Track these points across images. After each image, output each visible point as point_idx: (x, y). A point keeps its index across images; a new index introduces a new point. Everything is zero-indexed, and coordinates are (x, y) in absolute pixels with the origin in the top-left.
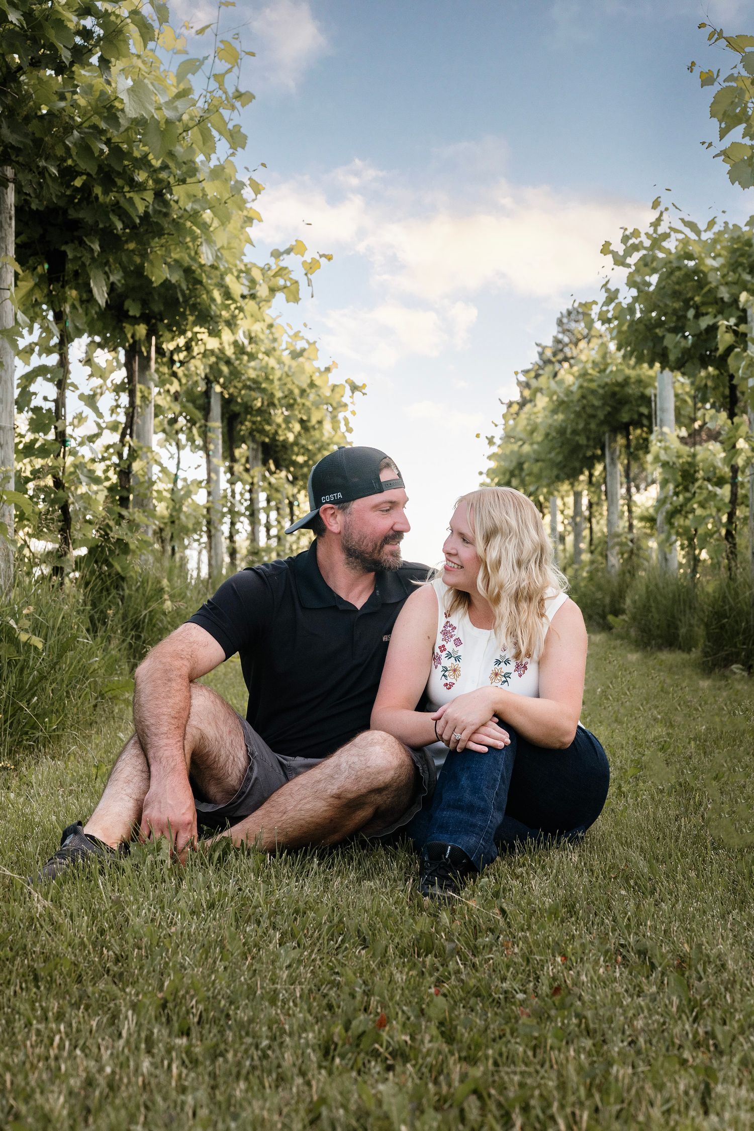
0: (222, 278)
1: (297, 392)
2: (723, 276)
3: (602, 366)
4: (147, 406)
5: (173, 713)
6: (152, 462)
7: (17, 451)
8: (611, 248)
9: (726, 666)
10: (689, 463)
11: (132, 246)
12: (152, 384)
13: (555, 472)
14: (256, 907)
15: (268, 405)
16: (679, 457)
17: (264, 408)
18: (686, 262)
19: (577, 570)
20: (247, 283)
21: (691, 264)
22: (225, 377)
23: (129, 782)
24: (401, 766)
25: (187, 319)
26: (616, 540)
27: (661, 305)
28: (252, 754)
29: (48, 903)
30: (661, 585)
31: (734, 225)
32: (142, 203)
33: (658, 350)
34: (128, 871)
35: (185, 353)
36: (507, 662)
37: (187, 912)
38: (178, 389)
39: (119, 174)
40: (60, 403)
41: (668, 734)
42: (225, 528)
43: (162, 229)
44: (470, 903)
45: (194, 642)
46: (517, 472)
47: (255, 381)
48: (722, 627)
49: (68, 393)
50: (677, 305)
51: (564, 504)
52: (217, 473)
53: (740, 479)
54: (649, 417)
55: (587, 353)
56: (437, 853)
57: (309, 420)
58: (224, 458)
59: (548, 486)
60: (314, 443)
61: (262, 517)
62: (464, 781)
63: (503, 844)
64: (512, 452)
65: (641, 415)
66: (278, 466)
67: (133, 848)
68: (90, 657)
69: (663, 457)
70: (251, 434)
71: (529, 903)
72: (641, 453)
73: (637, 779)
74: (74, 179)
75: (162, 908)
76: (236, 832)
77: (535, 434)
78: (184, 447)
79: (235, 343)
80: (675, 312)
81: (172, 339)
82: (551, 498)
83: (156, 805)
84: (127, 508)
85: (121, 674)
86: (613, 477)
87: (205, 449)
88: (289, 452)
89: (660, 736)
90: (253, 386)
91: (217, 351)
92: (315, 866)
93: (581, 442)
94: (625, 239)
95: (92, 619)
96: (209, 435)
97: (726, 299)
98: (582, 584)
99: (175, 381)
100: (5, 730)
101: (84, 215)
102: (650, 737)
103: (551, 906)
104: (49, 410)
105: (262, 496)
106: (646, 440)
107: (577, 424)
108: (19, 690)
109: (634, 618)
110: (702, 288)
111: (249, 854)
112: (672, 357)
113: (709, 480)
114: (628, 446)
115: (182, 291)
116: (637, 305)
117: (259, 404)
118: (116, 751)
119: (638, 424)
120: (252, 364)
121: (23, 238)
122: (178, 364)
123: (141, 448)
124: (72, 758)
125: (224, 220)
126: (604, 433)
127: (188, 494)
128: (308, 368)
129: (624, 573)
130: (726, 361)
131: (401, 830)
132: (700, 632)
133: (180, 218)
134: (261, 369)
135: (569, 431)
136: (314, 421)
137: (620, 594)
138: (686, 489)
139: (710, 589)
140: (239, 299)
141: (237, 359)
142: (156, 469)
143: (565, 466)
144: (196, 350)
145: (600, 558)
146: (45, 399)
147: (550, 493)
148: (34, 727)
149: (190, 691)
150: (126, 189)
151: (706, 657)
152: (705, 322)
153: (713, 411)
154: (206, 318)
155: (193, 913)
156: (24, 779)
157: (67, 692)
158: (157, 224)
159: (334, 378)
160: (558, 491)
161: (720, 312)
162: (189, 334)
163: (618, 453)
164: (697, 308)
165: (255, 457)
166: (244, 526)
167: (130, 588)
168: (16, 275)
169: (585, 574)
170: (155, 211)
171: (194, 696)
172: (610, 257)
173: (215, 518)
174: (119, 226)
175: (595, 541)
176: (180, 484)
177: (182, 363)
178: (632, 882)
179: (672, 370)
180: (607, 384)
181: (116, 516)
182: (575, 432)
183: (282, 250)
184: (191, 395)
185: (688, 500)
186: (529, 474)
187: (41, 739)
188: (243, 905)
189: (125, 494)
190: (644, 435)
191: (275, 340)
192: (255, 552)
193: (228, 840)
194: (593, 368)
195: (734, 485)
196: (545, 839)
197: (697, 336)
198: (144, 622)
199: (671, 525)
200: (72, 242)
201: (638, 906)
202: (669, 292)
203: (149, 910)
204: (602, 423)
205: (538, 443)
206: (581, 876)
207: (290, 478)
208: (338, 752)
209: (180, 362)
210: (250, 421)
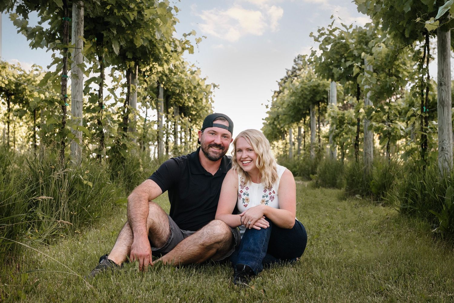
0: (164, 44)
1: (192, 87)
2: (355, 46)
3: (309, 79)
4: (135, 93)
5: (142, 213)
6: (136, 114)
7: (83, 110)
8: (313, 35)
9: (354, 195)
10: (341, 117)
11: (129, 32)
12: (136, 84)
13: (291, 119)
14: (171, 288)
15: (181, 92)
16: (338, 115)
17: (180, 93)
18: (341, 40)
19: (299, 157)
20: (173, 46)
21: (344, 41)
22: (165, 81)
23: (125, 239)
24: (227, 233)
25: (150, 60)
26: (314, 146)
27: (332, 57)
28: (172, 229)
29: (92, 286)
30: (330, 163)
31: (360, 27)
32: (132, 16)
33: (331, 74)
34: (123, 274)
35: (150, 72)
36: (267, 196)
37: (144, 290)
38: (147, 86)
39: (124, 4)
40: (101, 91)
41: (331, 222)
42: (165, 139)
43: (141, 25)
44: (252, 287)
45: (150, 186)
46: (277, 119)
47: (176, 83)
48: (353, 180)
49: (104, 88)
50: (338, 57)
51: (295, 131)
52: (162, 118)
53: (361, 123)
54: (327, 99)
55: (304, 73)
56: (240, 268)
57: (197, 98)
58: (164, 112)
59: (288, 124)
60: (199, 107)
61: (179, 135)
62: (251, 240)
63: (266, 265)
64: (275, 111)
65: (324, 98)
66: (185, 116)
67: (125, 265)
68: (111, 189)
69: (332, 114)
70: (175, 103)
71: (274, 288)
72: (324, 112)
73: (318, 239)
74: (106, 7)
75: (135, 288)
76: (164, 258)
77: (284, 105)
78: (149, 108)
79: (169, 69)
80: (337, 59)
81: (145, 67)
82: (290, 129)
83: (136, 248)
84: (126, 132)
85: (123, 196)
86: (313, 122)
87: (157, 109)
88: (190, 110)
89: (328, 223)
90: (176, 85)
91: (162, 71)
92: (194, 272)
93: (301, 108)
94: (319, 31)
95: (112, 175)
96: (159, 103)
97: (356, 55)
98: (301, 162)
99: (146, 84)
100: (78, 218)
101: (110, 20)
102: (324, 223)
103: (282, 289)
104: (96, 94)
105: (179, 127)
106: (326, 107)
107: (300, 101)
108: (83, 203)
109: (320, 176)
110: (347, 51)
111: (169, 267)
112: (336, 77)
113: (349, 124)
114: (319, 110)
115: (148, 49)
116: (323, 57)
117: (178, 92)
118: (120, 225)
119: (323, 101)
120: (175, 76)
121: (87, 28)
122: (147, 77)
123: (132, 109)
124: (103, 229)
125: (165, 22)
126: (310, 105)
127: (150, 126)
128: (197, 78)
129: (316, 158)
130: (356, 79)
131: (227, 259)
132: (345, 181)
133: (147, 21)
134: (179, 78)
135: (296, 103)
136: (199, 98)
137: (315, 167)
138: (341, 127)
139: (349, 165)
140: (170, 52)
141: (170, 74)
142: (138, 117)
143: (295, 117)
144: (154, 71)
145: (307, 153)
146: (95, 90)
147: (289, 127)
148: (89, 217)
149: (148, 205)
150: (127, 10)
151: (347, 191)
152: (348, 64)
153: (351, 97)
154: (157, 59)
155: (147, 290)
156: (85, 237)
157: (102, 203)
158: (139, 23)
159: (207, 82)
160: (292, 126)
161: (354, 60)
162: (151, 65)
163: (315, 112)
164: (345, 58)
165: (177, 112)
166: (172, 138)
167: (127, 163)
168: (84, 43)
169: (302, 158)
170: (138, 18)
171: (150, 207)
172: (313, 38)
173: (160, 135)
174: (124, 24)
175: (306, 146)
176: (147, 122)
177: (148, 76)
178: (314, 280)
179: (335, 81)
180: (311, 86)
181: (122, 135)
182: (299, 104)
183: (187, 34)
184: (152, 88)
185: (341, 131)
186: (281, 120)
187: (91, 221)
188: (166, 287)
189: (126, 126)
190: (325, 106)
191: (184, 67)
192: (176, 148)
193: (161, 262)
194: (306, 80)
195: (359, 126)
196: (282, 263)
197: (345, 69)
198: (132, 176)
199: (335, 141)
200: (106, 30)
201: (315, 289)
202: (335, 52)
203: (130, 289)
204: (309, 101)
205: (285, 108)
206: (295, 277)
207: (190, 120)
208: (203, 228)
209: (148, 75)
210: (174, 98)
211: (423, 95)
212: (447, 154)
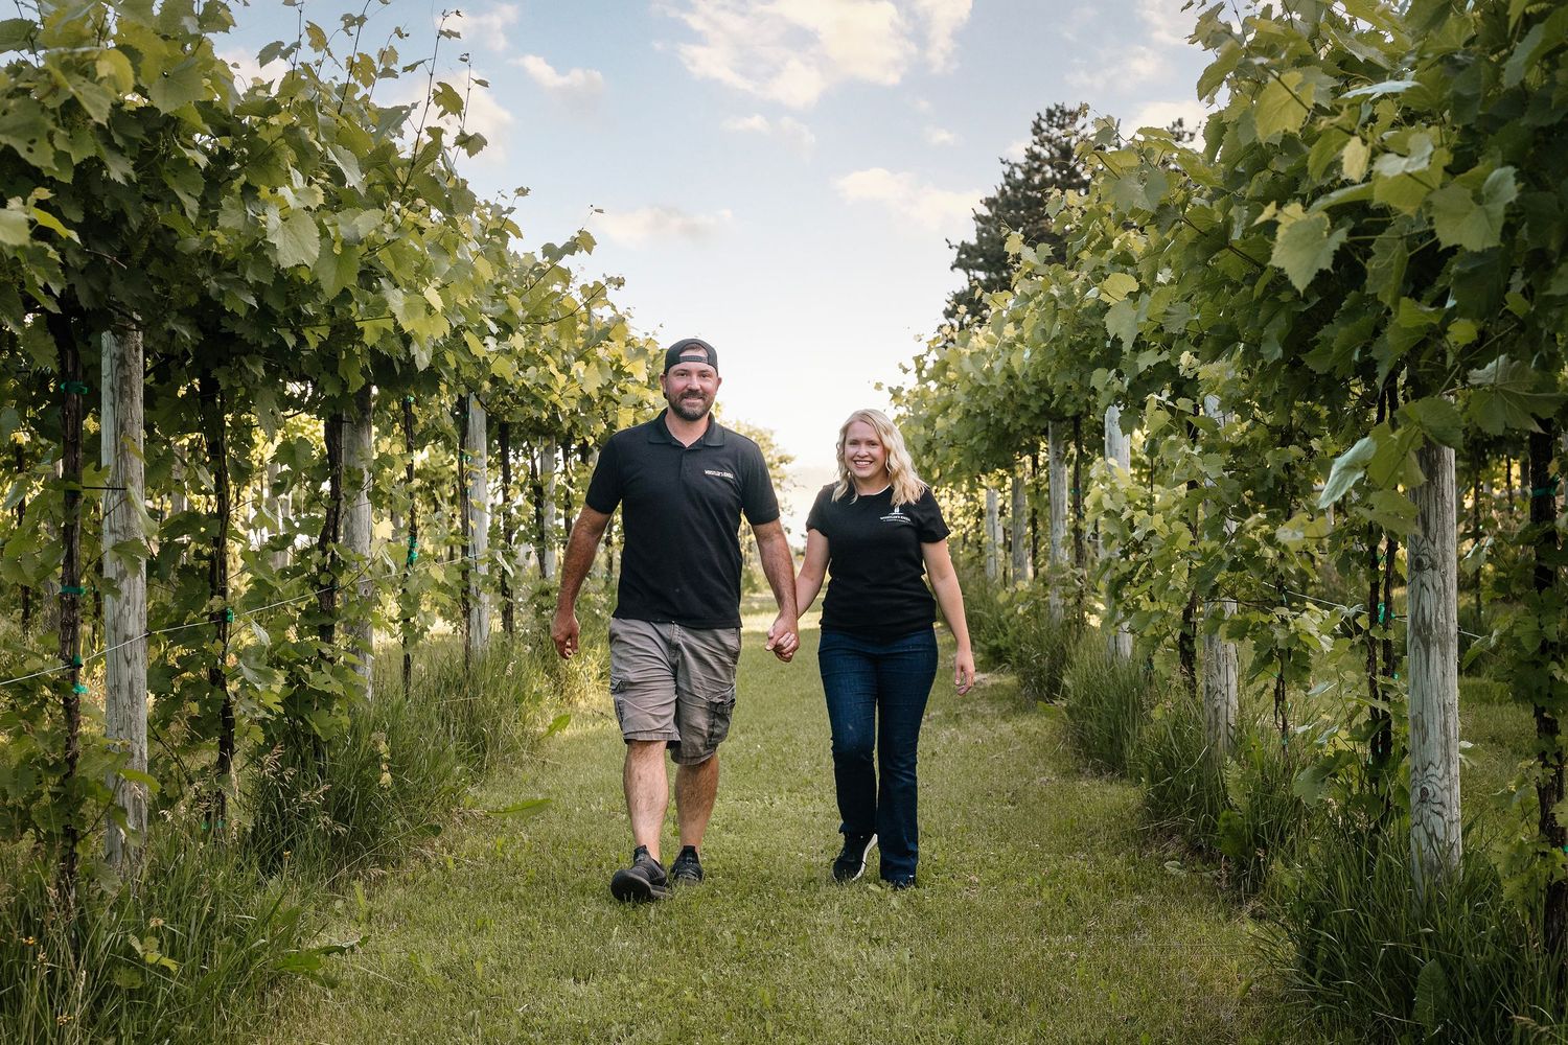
26: (1060, 577)
40: (217, 562)
69: (1108, 504)
84: (331, 640)
104: (203, 571)
129: (1069, 625)
146: (199, 554)
169: (1020, 611)
181: (314, 656)
189: (327, 621)
198: (353, 803)
200: (227, 363)
211: (1375, 563)
212: (1438, 814)
